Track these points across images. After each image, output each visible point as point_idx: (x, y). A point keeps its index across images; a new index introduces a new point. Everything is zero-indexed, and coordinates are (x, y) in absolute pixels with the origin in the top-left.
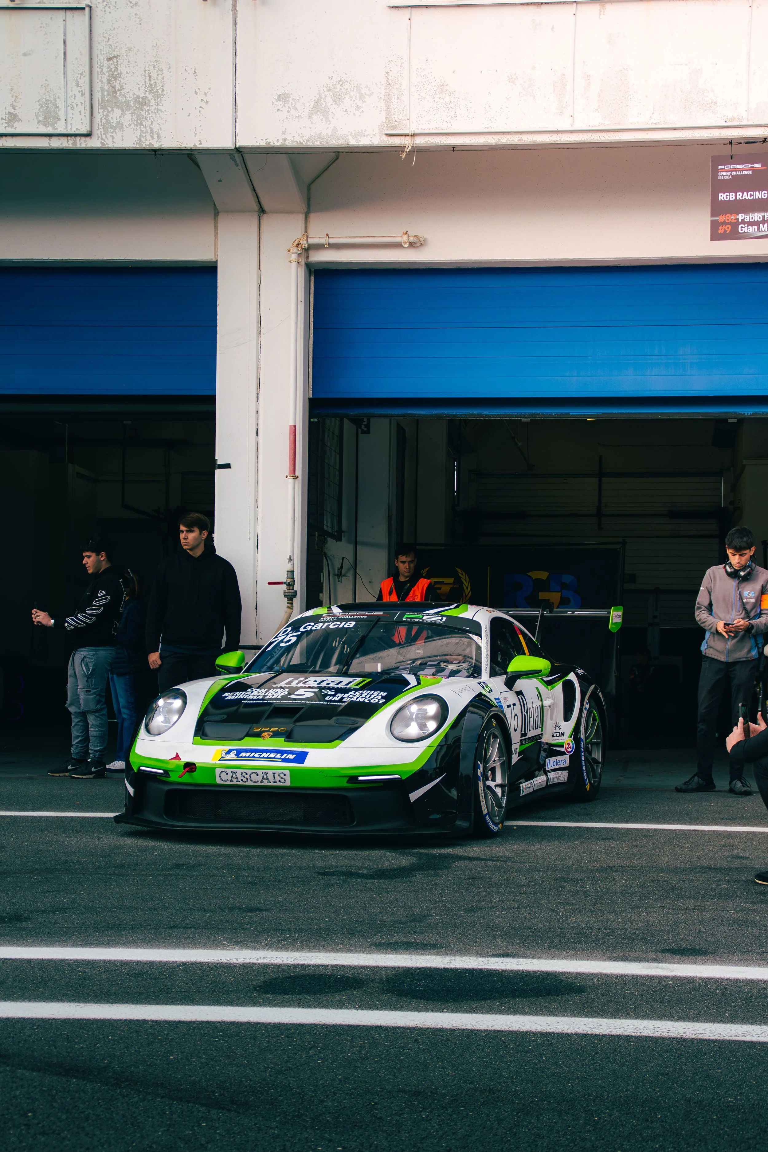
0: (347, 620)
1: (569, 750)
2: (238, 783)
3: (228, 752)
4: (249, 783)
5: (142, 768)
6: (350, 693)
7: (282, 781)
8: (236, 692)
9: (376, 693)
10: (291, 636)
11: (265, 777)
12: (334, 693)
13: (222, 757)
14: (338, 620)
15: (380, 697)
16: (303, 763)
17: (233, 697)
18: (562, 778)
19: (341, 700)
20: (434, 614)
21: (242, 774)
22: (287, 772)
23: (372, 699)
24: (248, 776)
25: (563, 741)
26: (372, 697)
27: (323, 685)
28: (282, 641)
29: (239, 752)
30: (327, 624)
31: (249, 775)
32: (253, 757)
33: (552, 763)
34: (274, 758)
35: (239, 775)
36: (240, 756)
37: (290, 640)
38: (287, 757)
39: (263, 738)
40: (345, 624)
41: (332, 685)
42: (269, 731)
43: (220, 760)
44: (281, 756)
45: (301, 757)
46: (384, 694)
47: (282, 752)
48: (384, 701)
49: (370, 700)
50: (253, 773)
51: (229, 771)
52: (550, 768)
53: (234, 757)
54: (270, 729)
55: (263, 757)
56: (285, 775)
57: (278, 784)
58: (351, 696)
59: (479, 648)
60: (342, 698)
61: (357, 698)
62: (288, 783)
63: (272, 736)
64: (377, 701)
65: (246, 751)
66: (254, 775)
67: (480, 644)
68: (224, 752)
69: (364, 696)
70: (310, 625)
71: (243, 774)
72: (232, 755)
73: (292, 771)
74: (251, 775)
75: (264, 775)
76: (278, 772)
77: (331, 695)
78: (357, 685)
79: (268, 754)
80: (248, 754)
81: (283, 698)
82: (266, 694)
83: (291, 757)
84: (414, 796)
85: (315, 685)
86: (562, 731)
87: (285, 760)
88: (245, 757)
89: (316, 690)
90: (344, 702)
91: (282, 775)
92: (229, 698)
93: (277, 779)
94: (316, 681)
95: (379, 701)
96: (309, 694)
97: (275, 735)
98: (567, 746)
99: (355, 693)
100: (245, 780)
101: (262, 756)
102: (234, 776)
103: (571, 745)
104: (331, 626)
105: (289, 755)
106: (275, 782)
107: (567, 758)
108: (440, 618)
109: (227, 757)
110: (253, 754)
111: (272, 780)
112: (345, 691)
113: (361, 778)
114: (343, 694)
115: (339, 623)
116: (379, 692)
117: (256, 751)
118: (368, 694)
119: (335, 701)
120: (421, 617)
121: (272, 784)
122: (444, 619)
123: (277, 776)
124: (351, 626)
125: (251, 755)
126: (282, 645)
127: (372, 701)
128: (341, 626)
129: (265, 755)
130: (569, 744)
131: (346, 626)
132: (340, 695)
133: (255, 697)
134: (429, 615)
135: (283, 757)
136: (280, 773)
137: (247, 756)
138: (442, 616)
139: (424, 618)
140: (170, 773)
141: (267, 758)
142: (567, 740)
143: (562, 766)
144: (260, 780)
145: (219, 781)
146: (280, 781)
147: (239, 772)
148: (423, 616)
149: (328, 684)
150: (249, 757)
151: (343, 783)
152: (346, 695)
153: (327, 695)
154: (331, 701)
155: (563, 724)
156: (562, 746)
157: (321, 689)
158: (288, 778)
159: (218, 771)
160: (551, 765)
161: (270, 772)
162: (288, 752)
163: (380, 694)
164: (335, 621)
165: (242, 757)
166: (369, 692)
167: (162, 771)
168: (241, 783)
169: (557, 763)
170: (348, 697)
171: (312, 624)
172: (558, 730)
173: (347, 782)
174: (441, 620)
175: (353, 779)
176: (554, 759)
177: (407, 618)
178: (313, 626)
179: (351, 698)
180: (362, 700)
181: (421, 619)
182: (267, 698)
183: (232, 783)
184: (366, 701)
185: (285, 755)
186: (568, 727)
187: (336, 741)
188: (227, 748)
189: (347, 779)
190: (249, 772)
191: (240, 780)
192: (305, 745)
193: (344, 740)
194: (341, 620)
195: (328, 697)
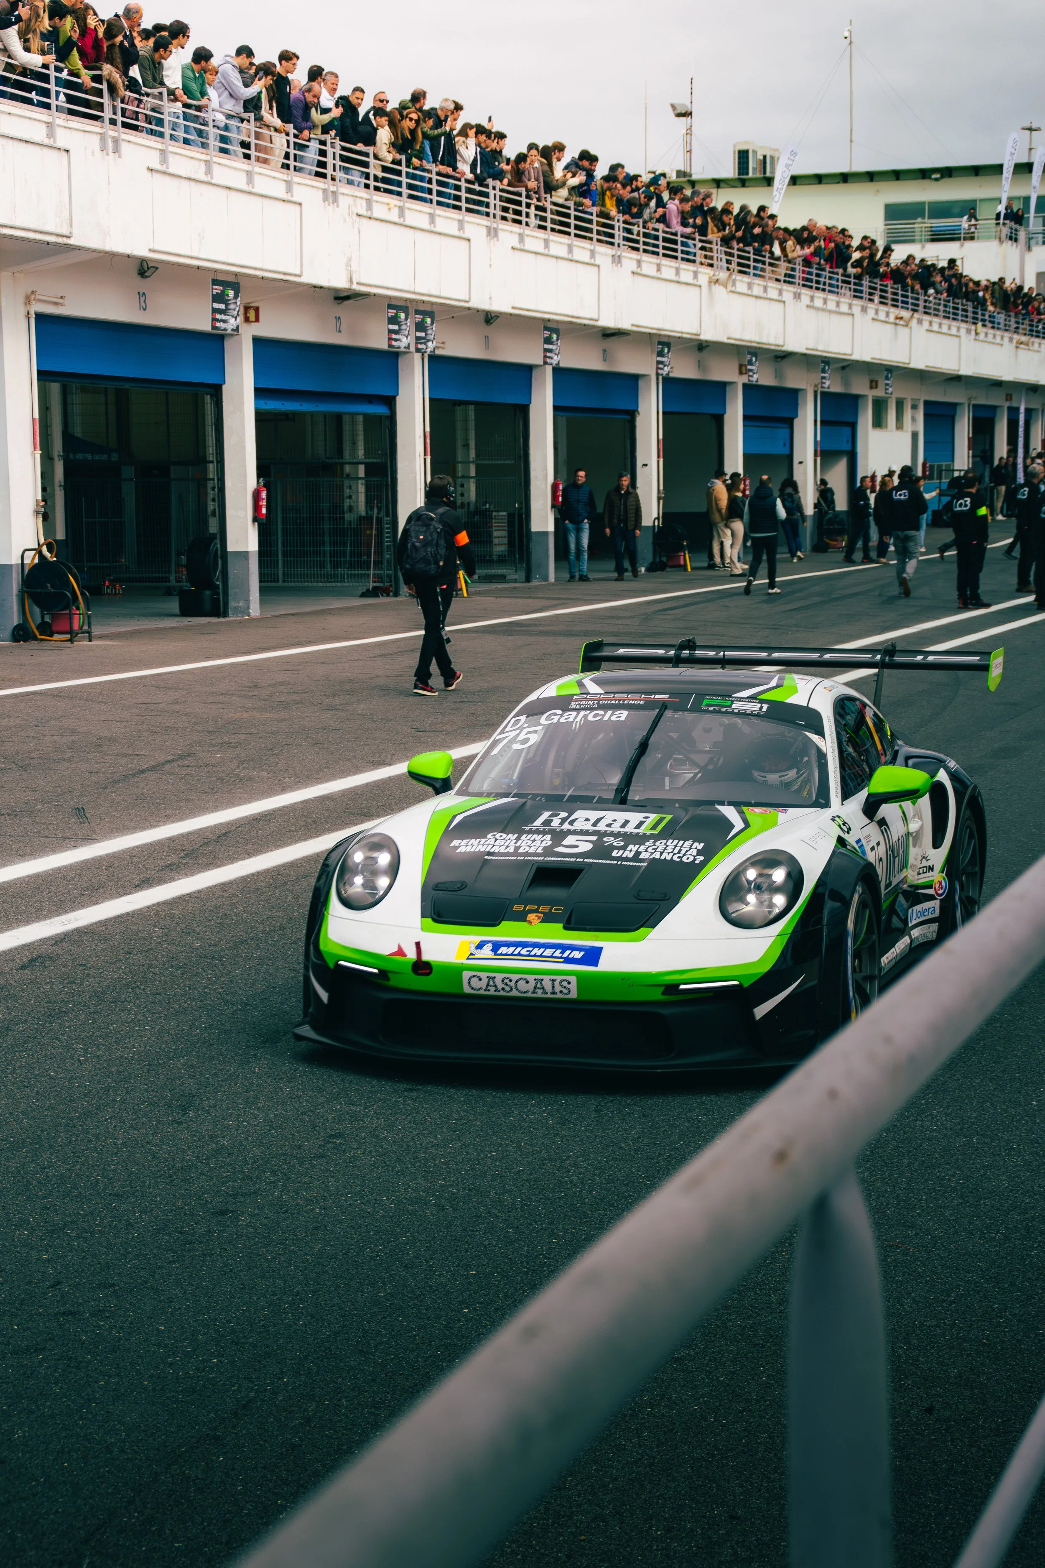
0: (615, 707)
1: (940, 892)
2: (497, 993)
3: (480, 946)
4: (514, 993)
5: (341, 963)
6: (647, 844)
7: (565, 991)
8: (471, 839)
9: (688, 844)
10: (528, 733)
11: (539, 985)
12: (622, 843)
13: (471, 954)
14: (601, 707)
15: (694, 852)
16: (596, 966)
17: (469, 849)
18: (929, 935)
19: (636, 857)
20: (748, 697)
21: (503, 981)
22: (573, 979)
23: (684, 855)
24: (512, 984)
25: (931, 879)
26: (683, 852)
27: (601, 827)
28: (513, 740)
29: (496, 946)
30: (582, 713)
31: (514, 982)
32: (519, 954)
33: (916, 913)
34: (551, 957)
35: (498, 981)
36: (499, 952)
37: (527, 740)
38: (571, 956)
39: (530, 923)
40: (612, 715)
41: (616, 828)
42: (536, 911)
43: (468, 959)
44: (563, 952)
45: (592, 956)
46: (700, 846)
47: (564, 948)
48: (702, 858)
49: (681, 858)
50: (521, 979)
51: (484, 975)
52: (914, 922)
53: (491, 955)
54: (539, 908)
55: (535, 956)
56: (569, 983)
57: (559, 996)
58: (650, 850)
59: (822, 756)
60: (638, 853)
61: (661, 853)
62: (574, 995)
63: (544, 921)
64: (691, 859)
65: (508, 944)
66: (522, 983)
67: (824, 749)
68: (473, 948)
69: (670, 849)
70: (555, 714)
71: (506, 981)
72: (487, 951)
73: (580, 976)
74: (517, 982)
75: (537, 983)
76: (559, 978)
77: (619, 848)
78: (654, 827)
79: (542, 950)
80: (511, 949)
81: (548, 851)
82: (518, 844)
83: (577, 955)
84: (760, 1011)
85: (588, 826)
86: (930, 863)
87: (568, 960)
88: (506, 954)
89: (594, 838)
90: (643, 861)
91: (565, 984)
92: (462, 849)
93: (558, 988)
94: (587, 820)
95: (695, 860)
96: (586, 847)
97: (548, 918)
98: (937, 886)
99: (654, 843)
100: (508, 989)
101: (533, 953)
102: (491, 983)
103: (943, 883)
104: (590, 718)
105: (574, 952)
106: (554, 993)
107: (936, 904)
108: (759, 705)
109: (480, 954)
110: (519, 949)
111: (549, 989)
112: (640, 839)
113: (682, 987)
114: (637, 846)
115: (601, 712)
116: (690, 842)
117: (524, 945)
118: (676, 846)
119: (627, 859)
120: (729, 703)
121: (549, 996)
122: (765, 707)
123: (557, 984)
124: (623, 718)
125: (516, 952)
126: (517, 746)
127: (684, 859)
128: (606, 718)
129: (537, 951)
130: (940, 883)
131: (614, 718)
132: (633, 848)
133: (502, 850)
134: (740, 699)
135: (565, 955)
136: (562, 981)
137: (510, 952)
138: (762, 702)
139: (733, 706)
140: (390, 975)
141: (541, 956)
142: (937, 877)
143: (931, 916)
144: (532, 989)
145: (467, 990)
146: (561, 992)
147: (499, 977)
148: (732, 702)
149: (609, 825)
150: (512, 954)
151: (657, 995)
152: (642, 848)
153: (612, 848)
154: (620, 858)
155: (931, 852)
156: (930, 887)
157: (601, 835)
158: (573, 987)
159: (466, 975)
160: (914, 917)
161: (547, 979)
162: (573, 948)
163: (694, 846)
164: (595, 709)
165: (501, 954)
166: (676, 842)
167: (376, 971)
168: (502, 993)
169: (922, 913)
170: (646, 851)
171: (559, 712)
172: (925, 863)
173: (663, 993)
174: (761, 708)
175: (671, 988)
176: (918, 908)
177: (707, 705)
178: (562, 715)
179: (652, 853)
180: (669, 858)
181: (730, 706)
182: (521, 850)
183: (487, 993)
184: (675, 858)
185: (568, 952)
186: (939, 857)
187: (642, 929)
188: (478, 939)
189: (662, 989)
190: (515, 977)
191: (500, 988)
192: (595, 936)
193: (654, 926)
194: (605, 707)
195: (616, 851)
